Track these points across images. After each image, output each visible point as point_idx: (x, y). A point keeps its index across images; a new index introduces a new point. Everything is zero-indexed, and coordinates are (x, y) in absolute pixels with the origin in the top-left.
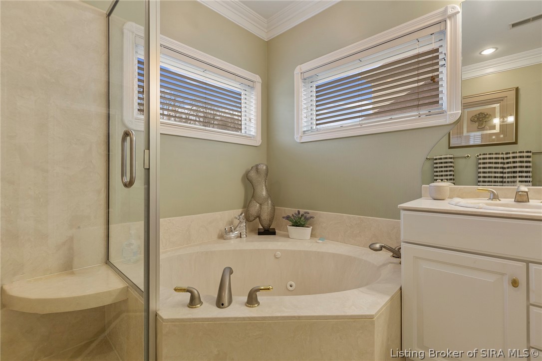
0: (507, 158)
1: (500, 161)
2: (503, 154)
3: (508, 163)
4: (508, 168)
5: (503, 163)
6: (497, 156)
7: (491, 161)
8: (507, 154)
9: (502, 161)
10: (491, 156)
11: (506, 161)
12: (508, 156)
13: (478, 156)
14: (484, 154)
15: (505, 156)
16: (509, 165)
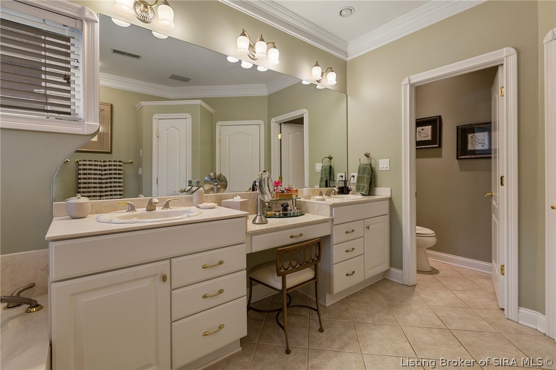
0: (105, 166)
1: (98, 168)
2: (101, 161)
3: (105, 170)
4: (105, 174)
5: (102, 170)
6: (96, 163)
7: (91, 167)
8: (104, 162)
9: (100, 168)
10: (91, 163)
11: (104, 168)
12: (105, 164)
13: (78, 162)
14: (84, 161)
15: (103, 164)
16: (106, 172)
